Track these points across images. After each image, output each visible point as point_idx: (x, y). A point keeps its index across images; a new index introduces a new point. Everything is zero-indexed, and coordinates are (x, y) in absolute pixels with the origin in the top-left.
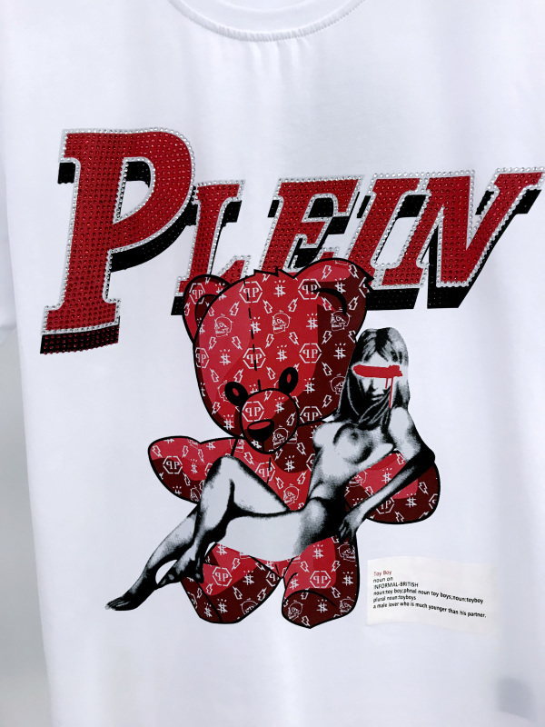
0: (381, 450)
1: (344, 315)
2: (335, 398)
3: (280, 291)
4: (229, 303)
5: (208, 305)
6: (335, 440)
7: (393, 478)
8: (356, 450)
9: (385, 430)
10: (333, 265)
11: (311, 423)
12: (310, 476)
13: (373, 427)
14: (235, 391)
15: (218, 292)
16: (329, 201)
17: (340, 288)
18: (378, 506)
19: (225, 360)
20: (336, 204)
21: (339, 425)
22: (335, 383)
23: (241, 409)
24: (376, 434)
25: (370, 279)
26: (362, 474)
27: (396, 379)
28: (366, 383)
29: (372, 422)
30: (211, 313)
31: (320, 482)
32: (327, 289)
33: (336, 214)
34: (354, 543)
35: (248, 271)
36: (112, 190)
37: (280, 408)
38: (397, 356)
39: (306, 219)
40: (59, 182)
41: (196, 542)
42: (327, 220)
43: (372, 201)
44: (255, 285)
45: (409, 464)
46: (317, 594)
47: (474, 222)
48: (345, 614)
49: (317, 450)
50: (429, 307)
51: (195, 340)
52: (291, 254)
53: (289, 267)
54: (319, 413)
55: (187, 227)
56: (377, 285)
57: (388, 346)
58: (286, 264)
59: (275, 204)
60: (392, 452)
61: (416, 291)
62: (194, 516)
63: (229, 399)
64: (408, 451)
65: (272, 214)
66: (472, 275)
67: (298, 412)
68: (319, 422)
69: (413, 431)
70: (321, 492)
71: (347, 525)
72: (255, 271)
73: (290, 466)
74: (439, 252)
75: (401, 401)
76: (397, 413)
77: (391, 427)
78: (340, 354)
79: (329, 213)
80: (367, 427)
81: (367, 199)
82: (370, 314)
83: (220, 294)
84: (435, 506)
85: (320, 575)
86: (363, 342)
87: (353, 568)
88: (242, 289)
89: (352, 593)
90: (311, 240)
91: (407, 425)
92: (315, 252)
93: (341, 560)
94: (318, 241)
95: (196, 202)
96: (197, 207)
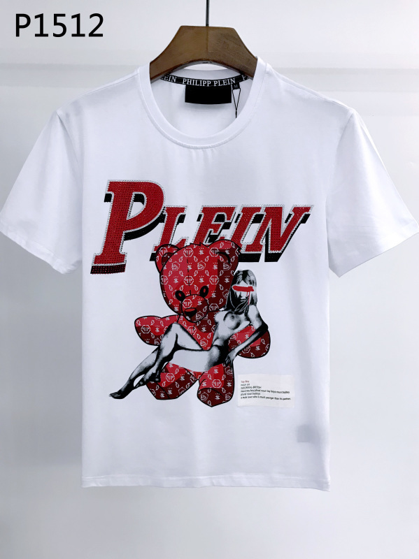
0: (244, 324)
1: (229, 264)
2: (225, 300)
3: (201, 252)
4: (179, 256)
5: (169, 257)
6: (224, 319)
7: (250, 337)
8: (233, 323)
9: (246, 315)
10: (225, 243)
11: (214, 311)
12: (213, 335)
13: (241, 313)
14: (180, 295)
16: (223, 215)
17: (227, 252)
18: (243, 349)
19: (176, 281)
20: (226, 216)
21: (226, 312)
22: (224, 294)
23: (182, 302)
24: (242, 316)
25: (240, 249)
26: (236, 334)
27: (251, 292)
28: (238, 293)
29: (240, 311)
30: (170, 261)
31: (217, 338)
32: (222, 252)
33: (226, 221)
34: (232, 366)
35: (187, 243)
37: (200, 303)
38: (252, 282)
39: (213, 223)
40: (105, 201)
41: (157, 364)
42: (222, 224)
43: (241, 216)
44: (191, 250)
45: (257, 331)
46: (215, 391)
47: (284, 226)
48: (228, 401)
49: (216, 323)
50: (266, 261)
51: (161, 272)
52: (206, 237)
53: (206, 242)
54: (217, 307)
55: (160, 224)
56: (243, 251)
57: (248, 278)
58: (205, 241)
59: (200, 216)
60: (249, 325)
61: (260, 254)
62: (156, 352)
63: (177, 298)
64: (256, 325)
65: (198, 220)
66: (283, 248)
67: (208, 306)
68: (217, 311)
69: (259, 316)
70: (218, 343)
71: (229, 358)
72: (191, 243)
73: (204, 330)
74: (270, 238)
75: (253, 302)
76: (252, 308)
77: (249, 314)
78: (227, 280)
79: (223, 220)
80: (238, 313)
81: (239, 215)
82: (240, 264)
83: (175, 253)
84: (268, 350)
85: (217, 381)
86: (237, 276)
87: (231, 378)
88: (185, 251)
89: (231, 390)
90: (215, 231)
91: (256, 313)
92: (217, 236)
93: (226, 374)
94: (218, 232)
95: (165, 213)
96: (165, 215)
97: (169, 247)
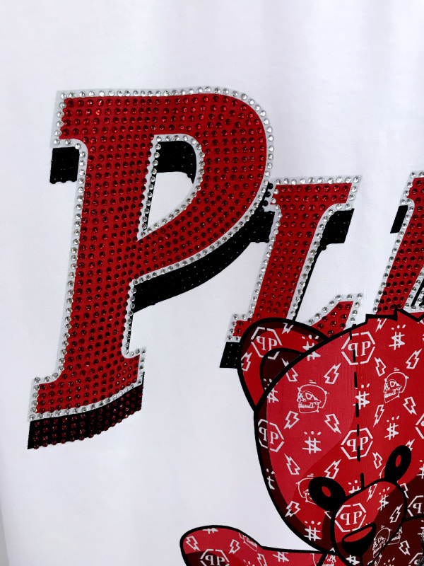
4: (324, 365)
5: (286, 364)
11: (423, 516)
14: (326, 491)
15: (307, 348)
23: (333, 515)
30: (293, 377)
36: (136, 189)
37: (384, 502)
40: (53, 181)
44: (366, 338)
55: (252, 245)
63: (314, 500)
67: (406, 503)
72: (368, 316)
83: (310, 351)
88: (347, 344)
95: (272, 207)
96: (271, 215)
97: (286, 330)
